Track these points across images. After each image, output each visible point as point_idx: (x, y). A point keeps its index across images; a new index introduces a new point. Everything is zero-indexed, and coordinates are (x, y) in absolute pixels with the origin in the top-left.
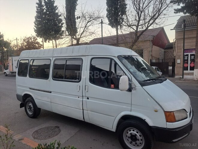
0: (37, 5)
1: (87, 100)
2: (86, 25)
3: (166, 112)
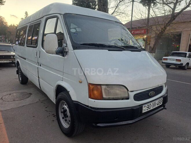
1: (39, 67)
2: (118, 5)
3: (89, 84)
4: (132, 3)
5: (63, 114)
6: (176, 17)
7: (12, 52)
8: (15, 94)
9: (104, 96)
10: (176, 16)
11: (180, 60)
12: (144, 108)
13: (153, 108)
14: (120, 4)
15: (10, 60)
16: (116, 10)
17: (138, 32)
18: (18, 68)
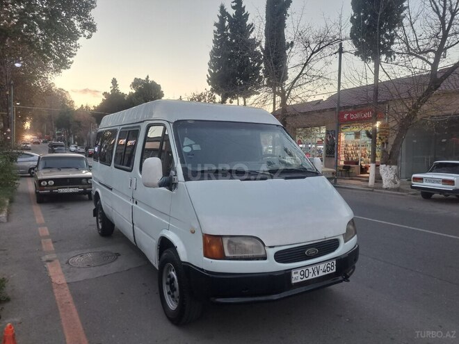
0: (216, 29)
1: (135, 205)
2: (308, 60)
3: (206, 236)
4: (338, 55)
5: (169, 286)
6: (442, 82)
7: (85, 170)
8: (90, 255)
9: (227, 254)
10: (441, 80)
11: (452, 182)
12: (294, 276)
13: (314, 277)
14: (312, 57)
15: (80, 186)
16: (304, 72)
17: (357, 116)
18: (96, 204)
